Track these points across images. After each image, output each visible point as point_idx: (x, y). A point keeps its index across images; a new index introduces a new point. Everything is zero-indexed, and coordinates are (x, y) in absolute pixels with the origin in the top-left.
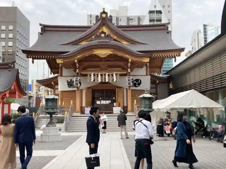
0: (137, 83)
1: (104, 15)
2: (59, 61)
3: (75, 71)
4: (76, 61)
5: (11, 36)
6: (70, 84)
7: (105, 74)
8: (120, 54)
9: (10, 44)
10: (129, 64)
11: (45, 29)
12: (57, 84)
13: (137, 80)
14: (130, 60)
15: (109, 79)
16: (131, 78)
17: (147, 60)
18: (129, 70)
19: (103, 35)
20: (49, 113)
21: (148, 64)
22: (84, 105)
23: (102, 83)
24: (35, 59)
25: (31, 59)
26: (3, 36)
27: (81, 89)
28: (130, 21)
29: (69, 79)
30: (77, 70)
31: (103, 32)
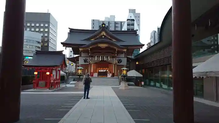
0: (120, 61)
1: (104, 26)
2: (80, 49)
3: (88, 54)
4: (89, 49)
5: (46, 30)
6: (85, 61)
7: (104, 57)
8: (112, 47)
9: (46, 35)
10: (116, 52)
11: (72, 31)
12: (78, 60)
13: (120, 60)
14: (117, 50)
15: (106, 59)
16: (117, 59)
17: (125, 50)
18: (116, 55)
19: (103, 37)
22: (92, 71)
23: (102, 61)
24: (67, 47)
25: (65, 47)
26: (42, 30)
27: (91, 64)
28: (116, 24)
29: (84, 58)
30: (90, 54)
31: (103, 35)
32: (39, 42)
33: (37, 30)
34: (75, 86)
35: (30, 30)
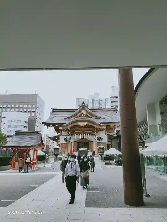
0: (100, 139)
1: (83, 104)
2: (60, 128)
3: (68, 133)
4: (69, 128)
5: (34, 110)
6: (66, 139)
7: (84, 135)
8: (91, 124)
9: (33, 115)
10: (96, 130)
11: (54, 111)
12: (59, 139)
13: (100, 138)
14: (96, 128)
15: (86, 137)
16: (97, 136)
17: (105, 128)
18: (96, 132)
19: (82, 115)
20: (55, 155)
21: (106, 129)
22: (72, 150)
23: (82, 139)
24: (49, 126)
25: (46, 126)
26: (29, 110)
27: (71, 142)
28: (100, 101)
29: (65, 137)
30: (69, 132)
31: (82, 114)
32: (26, 122)
33: (25, 110)
34: (52, 166)
35: (19, 111)
